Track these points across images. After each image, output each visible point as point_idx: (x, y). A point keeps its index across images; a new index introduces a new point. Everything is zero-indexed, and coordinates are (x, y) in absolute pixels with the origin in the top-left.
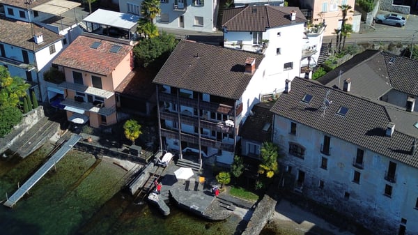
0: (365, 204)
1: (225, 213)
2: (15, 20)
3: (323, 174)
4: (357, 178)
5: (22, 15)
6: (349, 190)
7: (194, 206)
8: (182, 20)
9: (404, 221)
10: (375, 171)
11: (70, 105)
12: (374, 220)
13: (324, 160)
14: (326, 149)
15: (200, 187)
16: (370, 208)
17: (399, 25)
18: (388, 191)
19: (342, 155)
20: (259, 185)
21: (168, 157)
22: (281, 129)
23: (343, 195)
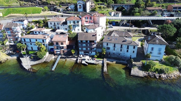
0: (123, 55)
1: (97, 63)
2: (37, 34)
3: (114, 52)
4: (121, 50)
5: (39, 33)
6: (120, 53)
7: (92, 62)
8: (75, 30)
9: (131, 56)
10: (125, 48)
11: (56, 50)
12: (125, 57)
13: (114, 49)
14: (115, 46)
15: (91, 59)
16: (124, 55)
17: (112, 28)
18: (127, 51)
19: (118, 47)
20: (102, 56)
21: (81, 56)
22: (105, 45)
23: (118, 55)
